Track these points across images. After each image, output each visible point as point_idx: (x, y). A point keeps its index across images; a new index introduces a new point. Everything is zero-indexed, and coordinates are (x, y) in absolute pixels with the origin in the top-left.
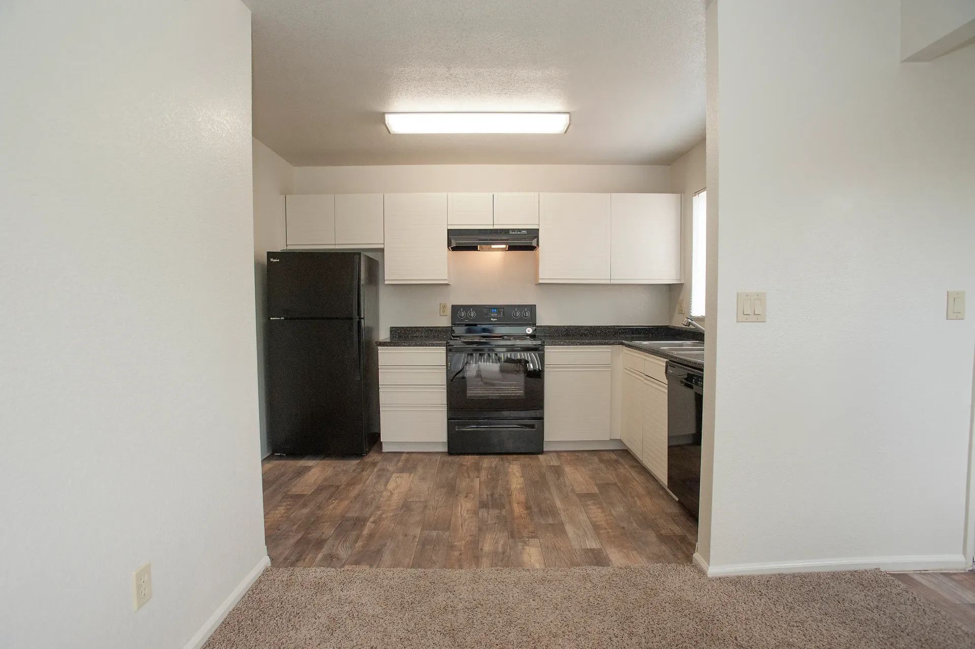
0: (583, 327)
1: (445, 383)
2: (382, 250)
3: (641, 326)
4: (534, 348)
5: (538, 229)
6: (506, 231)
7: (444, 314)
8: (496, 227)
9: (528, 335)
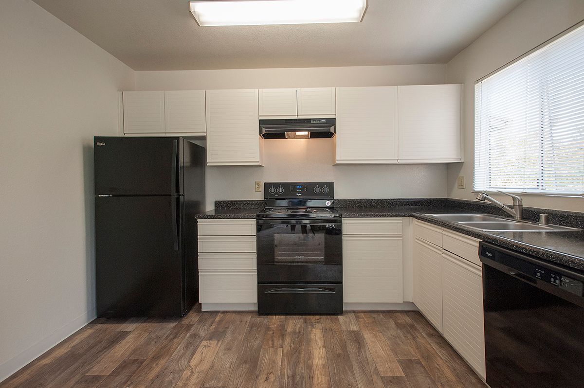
0: (373, 200)
1: (255, 251)
2: (204, 138)
3: (423, 199)
4: (333, 220)
5: (335, 119)
6: (308, 121)
7: (258, 190)
8: (299, 117)
9: (327, 207)
